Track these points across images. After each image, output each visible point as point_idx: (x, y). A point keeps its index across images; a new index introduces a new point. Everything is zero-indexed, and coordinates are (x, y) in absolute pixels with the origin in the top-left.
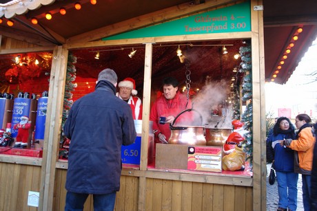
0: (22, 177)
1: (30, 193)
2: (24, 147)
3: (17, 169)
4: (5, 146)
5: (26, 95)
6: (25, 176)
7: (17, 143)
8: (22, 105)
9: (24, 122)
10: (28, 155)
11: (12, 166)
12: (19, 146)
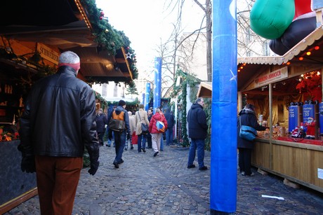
0: (312, 158)
1: (319, 170)
2: (313, 138)
3: (308, 153)
4: (301, 138)
5: (310, 102)
6: (314, 158)
7: (307, 136)
8: (308, 109)
9: (310, 121)
10: (314, 143)
11: (305, 151)
12: (309, 138)
